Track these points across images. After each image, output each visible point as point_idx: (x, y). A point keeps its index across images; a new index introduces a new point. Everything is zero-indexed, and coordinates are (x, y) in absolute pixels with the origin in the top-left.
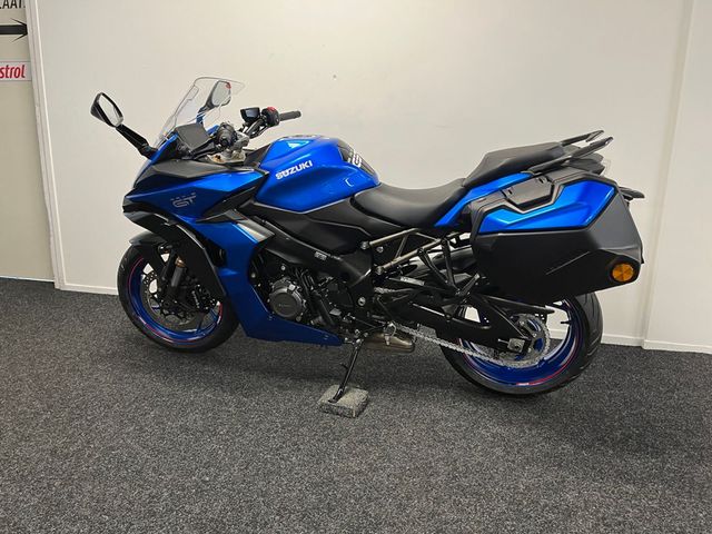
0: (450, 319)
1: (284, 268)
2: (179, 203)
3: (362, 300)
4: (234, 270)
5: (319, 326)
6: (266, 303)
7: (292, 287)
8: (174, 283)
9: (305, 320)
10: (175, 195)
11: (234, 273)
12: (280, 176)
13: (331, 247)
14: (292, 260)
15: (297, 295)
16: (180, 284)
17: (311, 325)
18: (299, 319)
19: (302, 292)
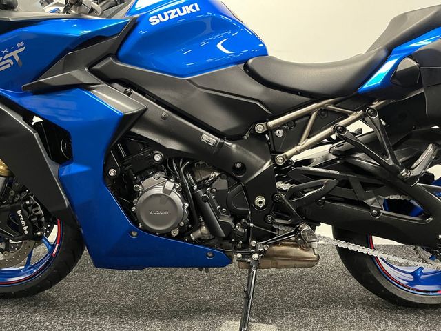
0: (379, 214)
1: (158, 158)
3: (261, 200)
4: (85, 164)
5: (200, 241)
6: (129, 213)
7: (170, 185)
9: (184, 233)
12: (155, 21)
13: (221, 129)
14: (173, 145)
15: (176, 197)
17: (190, 241)
18: (175, 233)
19: (184, 194)
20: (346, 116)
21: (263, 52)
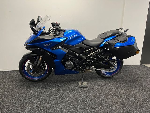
1: (70, 58)
2: (46, 45)
3: (84, 63)
4: (58, 60)
5: (75, 70)
6: (64, 66)
7: (71, 62)
8: (38, 65)
10: (45, 44)
11: (58, 61)
12: (70, 38)
14: (71, 56)
16: (39, 65)
17: (73, 70)
19: (73, 63)
20: (97, 50)
21: (85, 39)
